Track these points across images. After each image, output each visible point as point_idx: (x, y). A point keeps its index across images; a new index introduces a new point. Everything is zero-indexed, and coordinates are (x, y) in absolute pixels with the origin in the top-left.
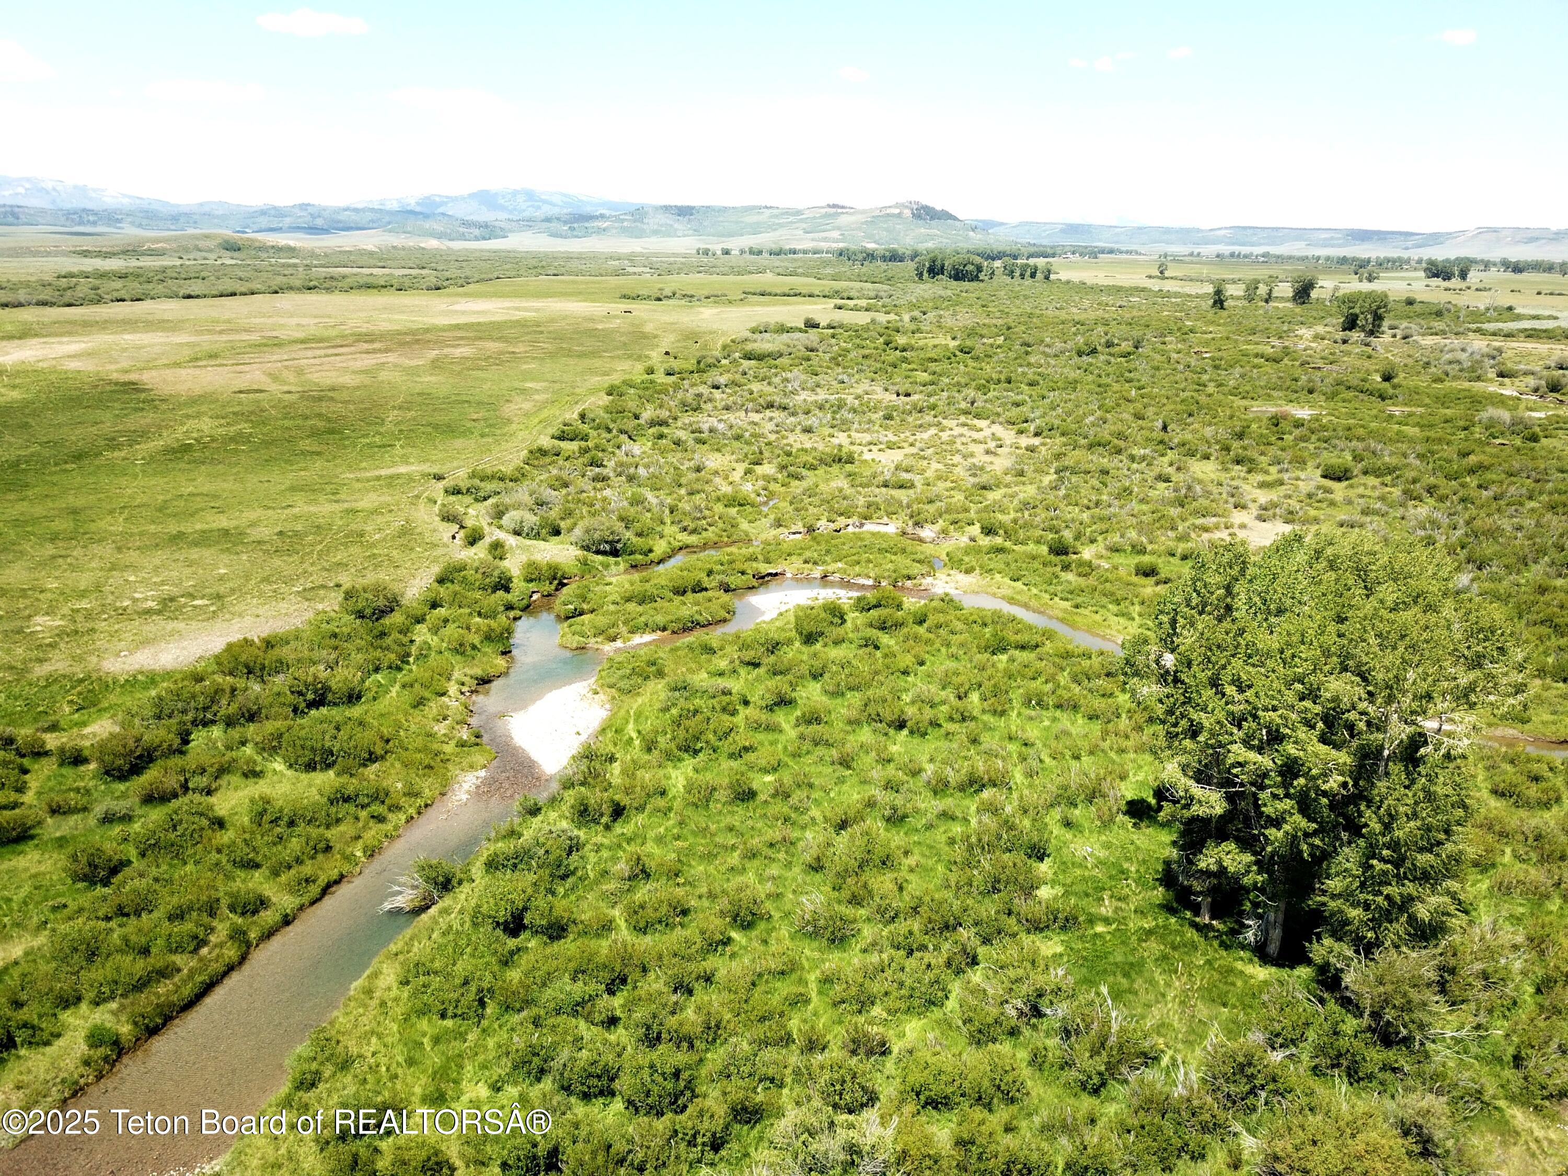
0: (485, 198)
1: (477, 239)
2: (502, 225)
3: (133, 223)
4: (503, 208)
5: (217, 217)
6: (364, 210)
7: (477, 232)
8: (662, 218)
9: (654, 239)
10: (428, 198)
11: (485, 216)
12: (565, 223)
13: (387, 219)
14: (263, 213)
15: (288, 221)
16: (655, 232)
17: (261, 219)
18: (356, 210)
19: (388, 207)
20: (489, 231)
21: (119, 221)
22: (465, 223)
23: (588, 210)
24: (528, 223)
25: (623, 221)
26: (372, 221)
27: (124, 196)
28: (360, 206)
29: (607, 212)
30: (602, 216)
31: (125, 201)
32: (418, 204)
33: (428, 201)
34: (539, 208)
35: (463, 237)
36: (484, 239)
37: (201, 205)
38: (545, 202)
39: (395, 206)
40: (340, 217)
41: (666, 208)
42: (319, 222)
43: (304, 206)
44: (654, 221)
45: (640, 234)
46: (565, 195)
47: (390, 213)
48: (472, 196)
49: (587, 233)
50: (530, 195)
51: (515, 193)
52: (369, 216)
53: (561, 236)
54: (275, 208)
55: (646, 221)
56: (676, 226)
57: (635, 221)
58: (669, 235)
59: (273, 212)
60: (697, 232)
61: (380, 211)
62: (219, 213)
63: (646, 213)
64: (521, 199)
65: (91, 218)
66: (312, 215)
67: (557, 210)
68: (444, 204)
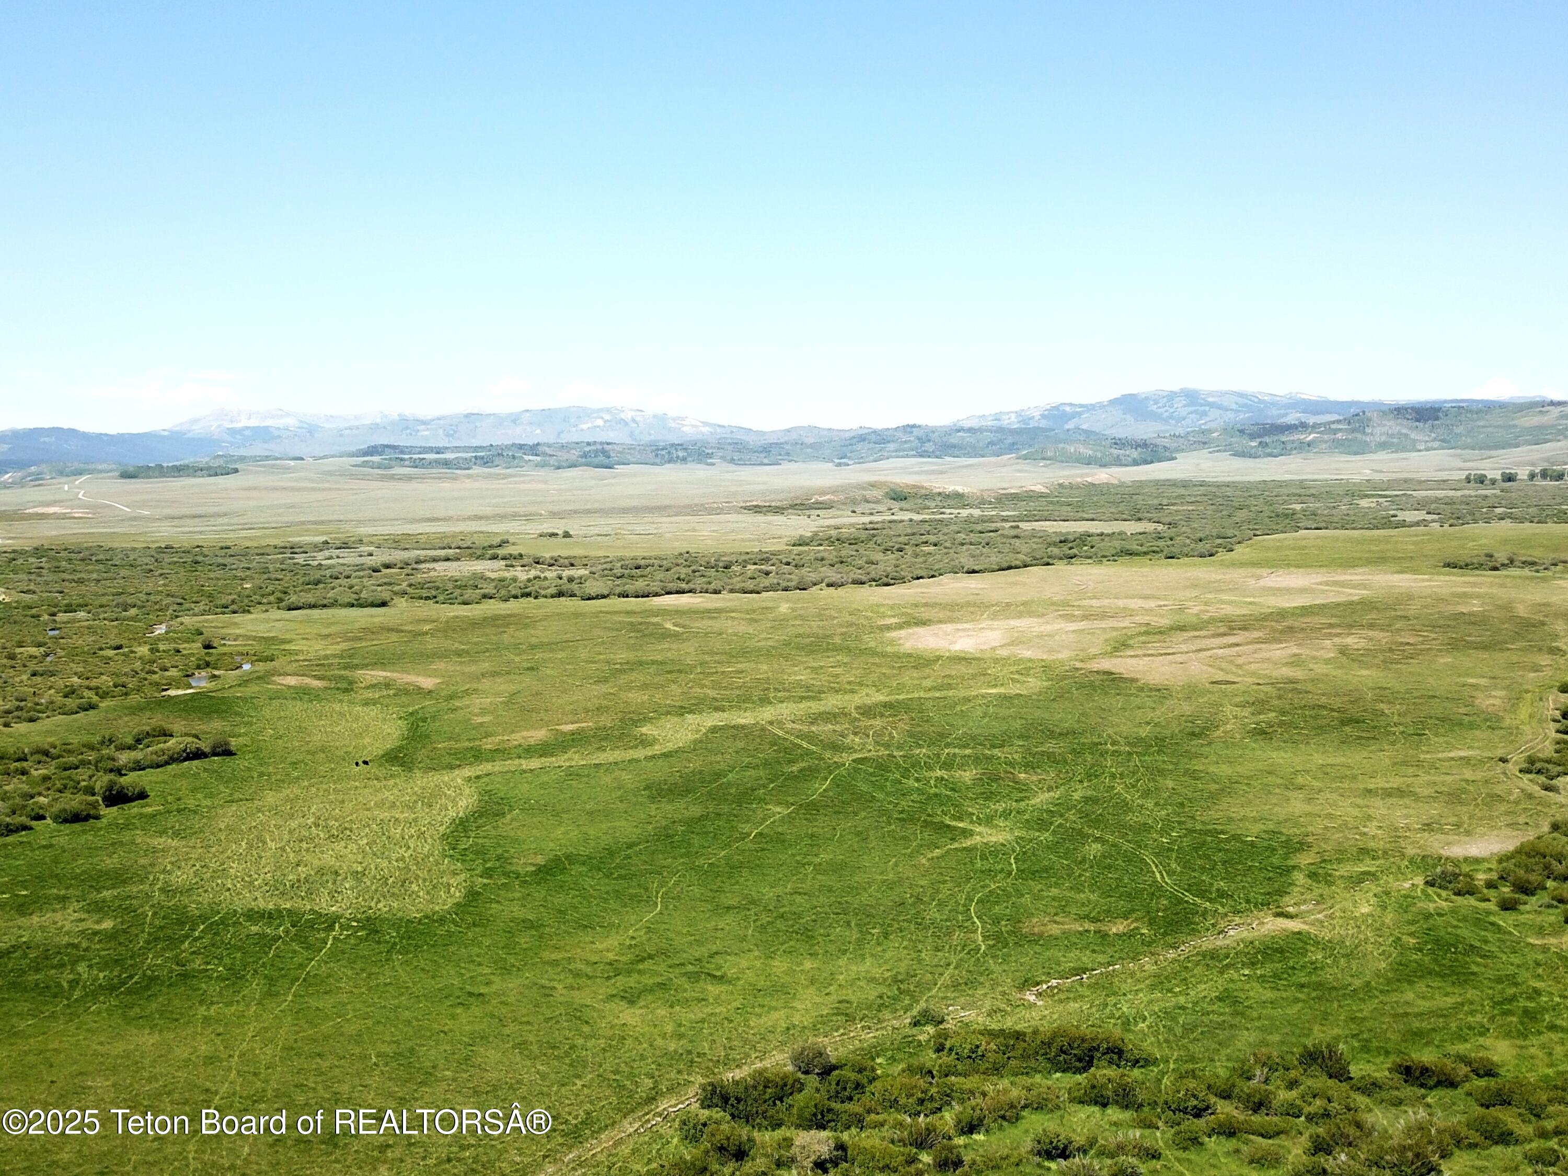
0: (1131, 404)
1: (1136, 463)
2: (1166, 442)
4: (1155, 417)
5: (812, 446)
6: (981, 430)
7: (1135, 454)
8: (1394, 426)
9: (1382, 455)
10: (1056, 408)
11: (1145, 431)
12: (1252, 437)
13: (1010, 440)
16: (1383, 446)
17: (859, 446)
18: (971, 430)
19: (1005, 422)
20: (1148, 451)
21: (710, 455)
22: (1119, 443)
23: (1274, 416)
24: (1201, 441)
25: (1335, 431)
26: (992, 443)
27: (705, 424)
28: (974, 424)
29: (1311, 420)
30: (1303, 425)
31: (706, 430)
32: (1043, 416)
33: (1057, 414)
34: (1205, 413)
35: (1119, 462)
36: (1146, 462)
37: (788, 431)
38: (1212, 405)
39: (1011, 422)
40: (953, 440)
41: (1399, 411)
42: (929, 447)
43: (909, 428)
44: (1380, 431)
45: (1361, 449)
46: (1241, 395)
47: (1013, 432)
48: (1114, 402)
49: (1285, 450)
50: (1191, 397)
51: (1172, 396)
52: (988, 436)
53: (1251, 456)
54: (875, 432)
55: (1368, 430)
56: (1413, 435)
57: (1353, 431)
58: (1405, 449)
59: (873, 437)
60: (1446, 443)
61: (1000, 430)
62: (810, 440)
63: (1369, 420)
64: (1179, 403)
65: (681, 454)
66: (919, 439)
67: (1230, 415)
68: (1077, 414)
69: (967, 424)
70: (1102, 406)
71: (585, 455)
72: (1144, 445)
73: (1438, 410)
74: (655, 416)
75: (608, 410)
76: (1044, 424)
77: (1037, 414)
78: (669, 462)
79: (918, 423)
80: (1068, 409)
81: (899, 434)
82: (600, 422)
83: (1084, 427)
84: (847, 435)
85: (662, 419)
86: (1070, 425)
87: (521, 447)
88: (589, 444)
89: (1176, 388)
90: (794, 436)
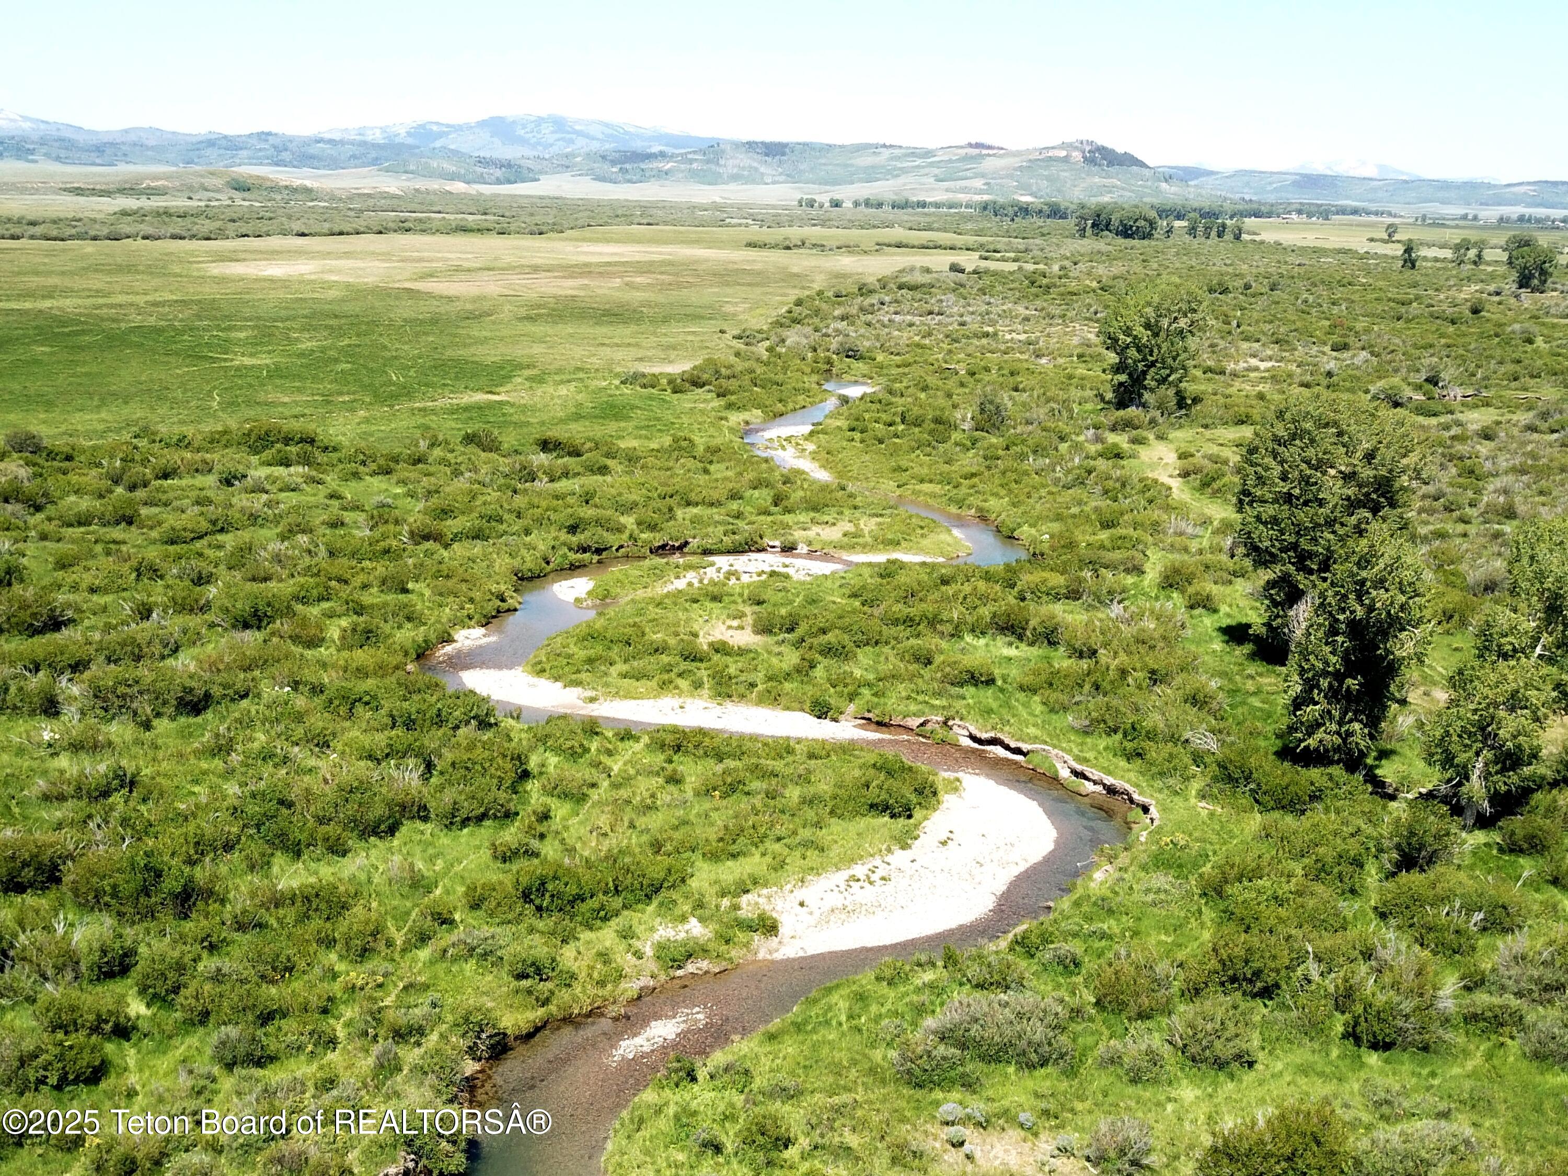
0: (497, 127)
1: (499, 182)
2: (530, 164)
3: (47, 155)
4: (523, 141)
5: (152, 148)
6: (342, 142)
7: (498, 173)
8: (745, 160)
9: (733, 186)
10: (422, 126)
11: (506, 151)
12: (613, 163)
13: (373, 154)
14: (211, 143)
16: (735, 178)
18: (331, 141)
19: (369, 138)
20: (513, 171)
21: (31, 152)
22: (482, 161)
23: (638, 145)
24: (565, 165)
25: (691, 161)
26: (354, 157)
27: (25, 118)
28: (337, 136)
29: (669, 150)
30: (662, 155)
31: (26, 125)
32: (409, 134)
33: (423, 132)
34: (572, 141)
35: (482, 180)
36: (510, 182)
37: (126, 131)
38: (579, 133)
39: (376, 136)
40: (312, 151)
41: (750, 146)
42: (286, 156)
43: (264, 136)
44: (730, 165)
45: (714, 180)
46: (607, 125)
47: (375, 146)
48: (482, 124)
49: (644, 177)
50: (559, 124)
51: (540, 121)
52: (351, 149)
53: (611, 181)
54: (225, 137)
55: (722, 162)
56: (762, 169)
57: (708, 162)
58: (754, 182)
59: (225, 142)
60: (791, 178)
61: (364, 144)
62: (152, 143)
63: (723, 151)
64: (546, 129)
66: (275, 147)
67: (595, 146)
68: (441, 135)
69: (327, 136)
70: (468, 127)
72: (509, 165)
73: (784, 145)
76: (410, 141)
77: (403, 132)
79: (274, 131)
80: (435, 128)
81: (254, 141)
83: (452, 147)
84: (194, 140)
86: (438, 144)
89: (544, 114)
90: (133, 137)
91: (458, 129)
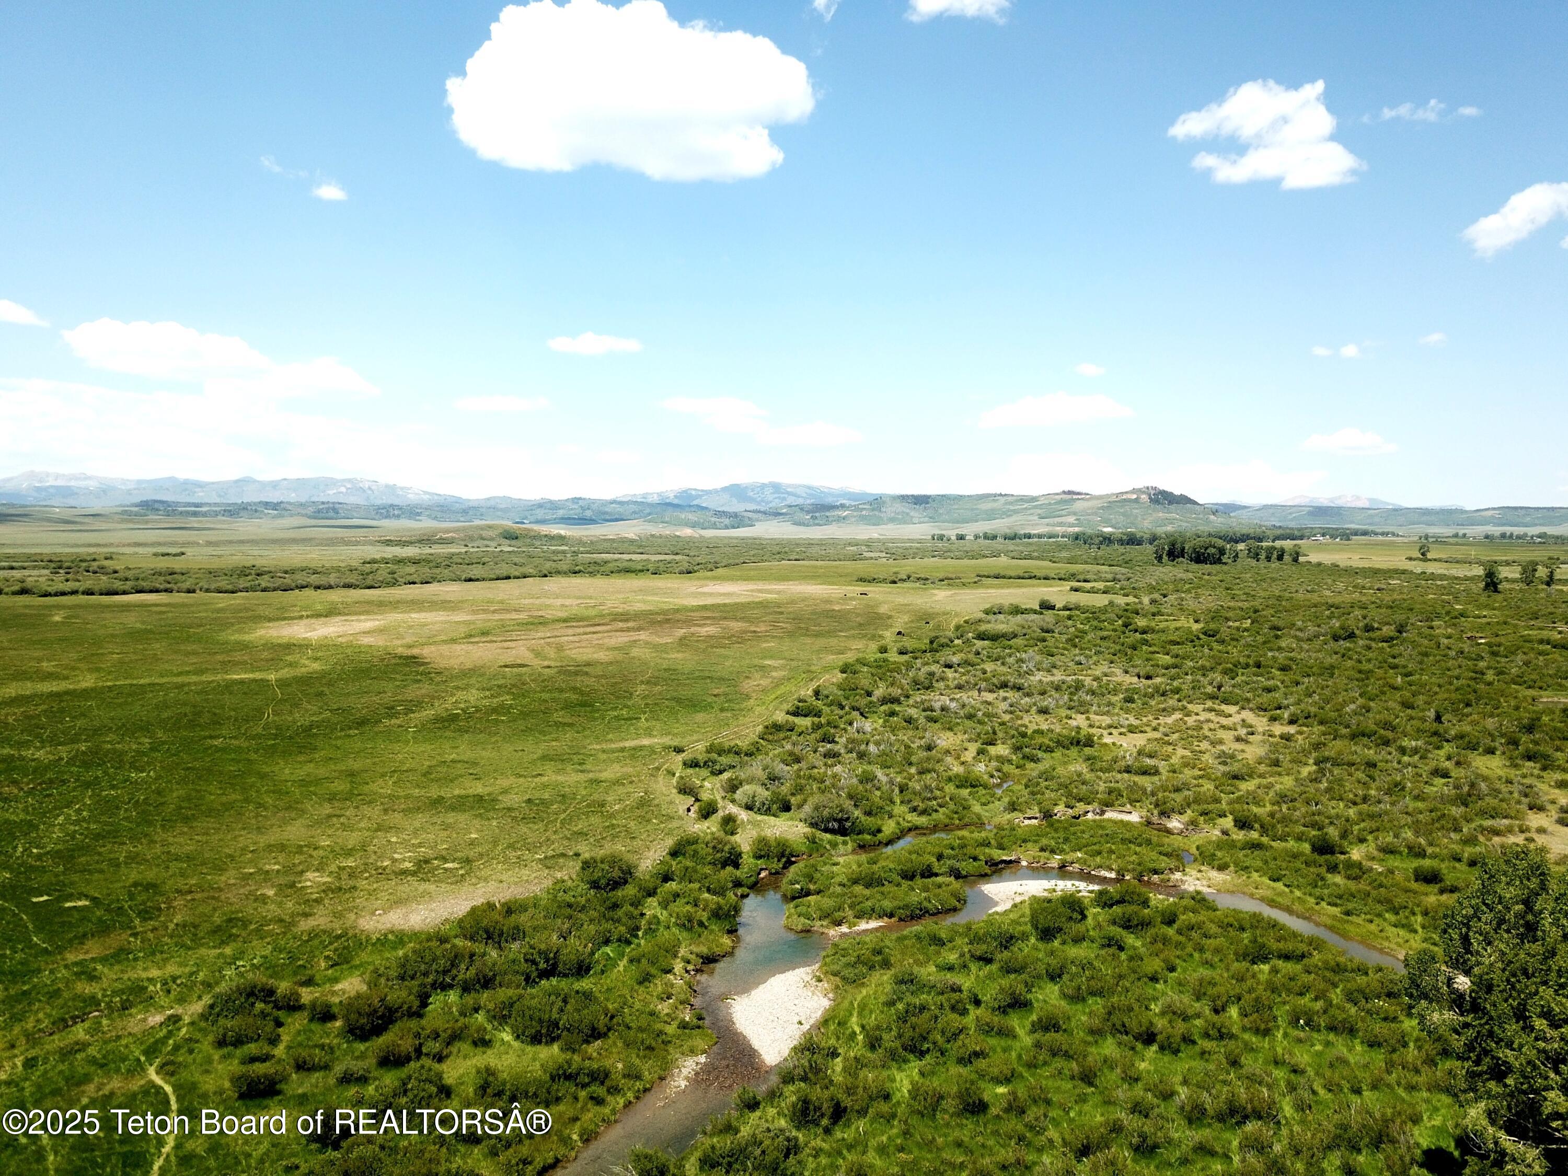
0: (735, 491)
1: (727, 527)
2: (750, 515)
3: (429, 516)
4: (752, 500)
5: (501, 510)
6: (628, 503)
7: (727, 521)
8: (899, 507)
9: (890, 526)
10: (685, 491)
11: (737, 507)
12: (808, 512)
13: (648, 511)
14: (540, 505)
15: (561, 513)
16: (892, 520)
17: (538, 511)
18: (621, 503)
19: (649, 500)
20: (738, 520)
21: (419, 514)
22: (717, 514)
23: (829, 500)
25: (862, 510)
26: (635, 512)
27: (425, 493)
29: (847, 502)
30: (843, 506)
31: (427, 497)
32: (676, 497)
33: (685, 494)
34: (784, 499)
35: (714, 526)
36: (733, 527)
37: (488, 499)
38: (789, 493)
39: (655, 499)
40: (607, 510)
41: (904, 498)
42: (588, 514)
43: (576, 500)
44: (890, 510)
45: (877, 522)
46: (809, 488)
47: (651, 505)
48: (725, 489)
49: (828, 521)
50: (776, 487)
51: (763, 486)
52: (633, 507)
53: (804, 525)
54: (551, 502)
55: (883, 509)
56: (912, 514)
57: (873, 510)
58: (905, 523)
59: (549, 505)
60: (932, 519)
61: (644, 504)
62: (503, 506)
63: (884, 502)
64: (768, 491)
65: (396, 512)
66: (582, 508)
67: (800, 501)
68: (700, 496)
70: (716, 491)
71: (319, 511)
72: (735, 515)
73: (928, 497)
74: (387, 486)
75: (349, 481)
76: (675, 501)
77: (672, 496)
78: (386, 517)
79: (583, 496)
80: (693, 492)
81: (569, 504)
82: (343, 489)
85: (392, 488)
87: (266, 504)
88: (323, 503)
89: (766, 481)
90: (492, 503)
91: (708, 492)
